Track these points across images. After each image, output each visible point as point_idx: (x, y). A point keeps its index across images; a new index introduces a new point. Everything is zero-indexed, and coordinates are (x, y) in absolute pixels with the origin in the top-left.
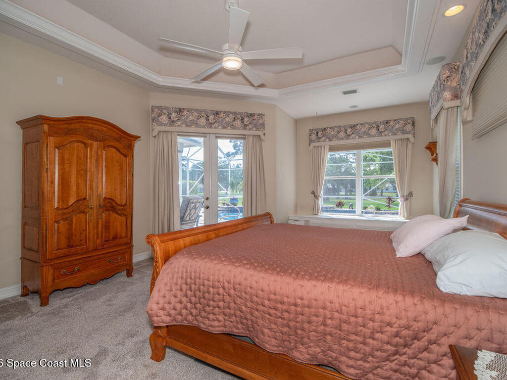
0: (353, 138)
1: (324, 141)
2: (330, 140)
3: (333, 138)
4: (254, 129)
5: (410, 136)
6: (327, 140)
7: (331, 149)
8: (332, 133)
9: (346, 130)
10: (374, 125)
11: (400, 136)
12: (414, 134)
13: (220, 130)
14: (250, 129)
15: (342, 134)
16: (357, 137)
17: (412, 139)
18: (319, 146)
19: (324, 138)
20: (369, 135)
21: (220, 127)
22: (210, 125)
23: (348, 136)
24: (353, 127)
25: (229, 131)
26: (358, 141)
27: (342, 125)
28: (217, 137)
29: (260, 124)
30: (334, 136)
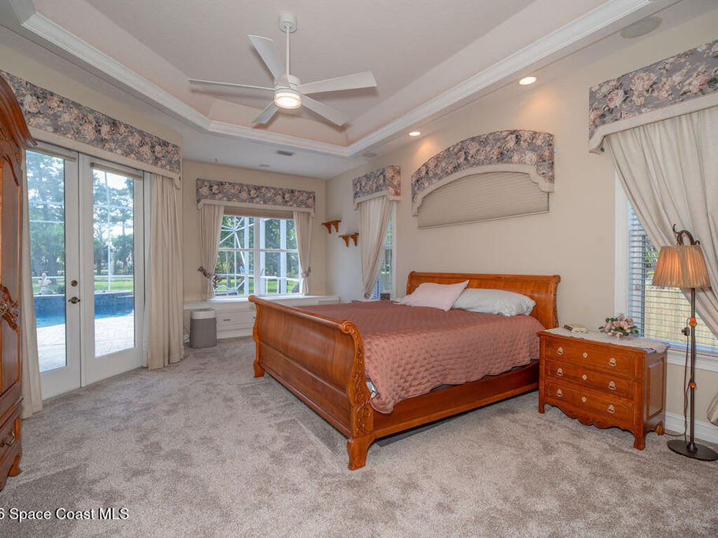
0: (257, 203)
1: (220, 200)
2: (229, 200)
3: (233, 197)
4: (168, 167)
5: (311, 210)
6: (225, 199)
7: (228, 211)
8: (232, 191)
9: (249, 191)
10: (280, 192)
11: (304, 209)
12: (314, 209)
13: (117, 156)
14: (162, 166)
15: (244, 195)
16: (262, 202)
17: (313, 214)
18: (211, 205)
19: (220, 196)
20: (275, 203)
21: (119, 151)
22: (102, 142)
23: (251, 199)
24: (258, 189)
25: (131, 161)
26: (261, 206)
27: (245, 184)
28: (92, 165)
29: (176, 162)
30: (235, 196)
